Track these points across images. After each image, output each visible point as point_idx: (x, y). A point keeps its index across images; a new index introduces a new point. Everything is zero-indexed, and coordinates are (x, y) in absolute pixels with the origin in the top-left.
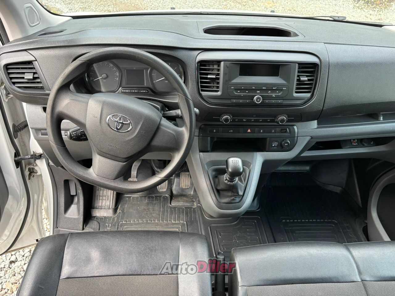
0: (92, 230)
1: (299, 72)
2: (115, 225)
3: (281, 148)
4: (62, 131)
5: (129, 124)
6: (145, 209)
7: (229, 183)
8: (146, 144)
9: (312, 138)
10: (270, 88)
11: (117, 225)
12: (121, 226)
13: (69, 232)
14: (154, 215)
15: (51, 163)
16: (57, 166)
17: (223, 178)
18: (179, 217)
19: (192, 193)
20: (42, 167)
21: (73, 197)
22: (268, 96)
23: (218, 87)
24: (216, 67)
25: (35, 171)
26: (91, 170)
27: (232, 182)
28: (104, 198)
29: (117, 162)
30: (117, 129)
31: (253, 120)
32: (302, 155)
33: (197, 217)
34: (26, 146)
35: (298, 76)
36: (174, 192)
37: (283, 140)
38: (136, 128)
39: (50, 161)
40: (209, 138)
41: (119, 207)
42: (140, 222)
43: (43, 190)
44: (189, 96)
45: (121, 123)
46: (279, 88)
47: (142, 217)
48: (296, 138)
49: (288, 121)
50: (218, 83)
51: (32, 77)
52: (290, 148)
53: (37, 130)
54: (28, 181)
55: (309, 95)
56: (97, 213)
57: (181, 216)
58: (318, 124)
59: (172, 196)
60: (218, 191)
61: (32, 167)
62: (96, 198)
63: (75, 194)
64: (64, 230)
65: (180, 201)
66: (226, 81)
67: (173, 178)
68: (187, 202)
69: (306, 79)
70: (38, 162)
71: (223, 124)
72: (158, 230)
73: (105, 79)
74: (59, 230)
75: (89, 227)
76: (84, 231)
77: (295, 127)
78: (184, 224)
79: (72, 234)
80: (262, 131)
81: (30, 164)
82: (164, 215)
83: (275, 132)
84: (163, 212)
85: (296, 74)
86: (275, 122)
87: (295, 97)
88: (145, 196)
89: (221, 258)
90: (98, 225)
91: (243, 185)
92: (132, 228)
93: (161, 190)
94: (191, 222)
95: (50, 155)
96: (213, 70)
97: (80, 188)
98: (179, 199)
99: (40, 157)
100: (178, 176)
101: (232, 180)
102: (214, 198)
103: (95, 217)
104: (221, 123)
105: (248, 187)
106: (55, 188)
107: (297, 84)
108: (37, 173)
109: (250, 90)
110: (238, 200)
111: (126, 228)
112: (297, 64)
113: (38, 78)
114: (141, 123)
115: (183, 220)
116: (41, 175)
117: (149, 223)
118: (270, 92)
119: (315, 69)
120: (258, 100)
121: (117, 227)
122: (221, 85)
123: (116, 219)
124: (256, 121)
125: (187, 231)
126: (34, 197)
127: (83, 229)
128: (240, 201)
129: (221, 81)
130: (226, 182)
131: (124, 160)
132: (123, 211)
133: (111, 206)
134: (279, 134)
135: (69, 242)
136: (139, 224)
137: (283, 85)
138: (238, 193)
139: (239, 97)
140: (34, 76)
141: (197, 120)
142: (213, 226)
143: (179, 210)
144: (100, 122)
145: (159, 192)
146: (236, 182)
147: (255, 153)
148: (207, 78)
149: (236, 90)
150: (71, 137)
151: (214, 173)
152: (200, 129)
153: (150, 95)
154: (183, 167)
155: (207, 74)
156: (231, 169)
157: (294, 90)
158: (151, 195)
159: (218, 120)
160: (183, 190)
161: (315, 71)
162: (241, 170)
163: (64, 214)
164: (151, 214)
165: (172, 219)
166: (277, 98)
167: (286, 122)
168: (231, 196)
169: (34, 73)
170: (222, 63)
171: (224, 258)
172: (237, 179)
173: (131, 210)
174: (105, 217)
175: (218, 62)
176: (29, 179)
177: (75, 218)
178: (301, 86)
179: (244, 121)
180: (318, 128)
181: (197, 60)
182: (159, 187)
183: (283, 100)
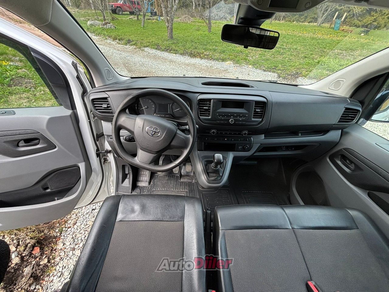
0: (136, 194)
1: (255, 106)
2: (149, 191)
3: (244, 150)
4: (121, 137)
5: (159, 132)
6: (166, 183)
7: (214, 168)
8: (168, 144)
9: (261, 144)
10: (239, 114)
11: (150, 191)
12: (152, 192)
13: (122, 194)
14: (171, 186)
15: (116, 156)
16: (119, 157)
17: (211, 166)
18: (185, 187)
19: (192, 174)
20: (111, 157)
21: (127, 175)
22: (237, 120)
23: (209, 114)
24: (208, 103)
25: (107, 160)
26: (136, 158)
27: (216, 168)
28: (144, 176)
29: (151, 154)
30: (152, 134)
31: (228, 133)
32: (254, 155)
33: (195, 188)
34: (102, 145)
35: (255, 109)
36: (182, 174)
37: (245, 145)
38: (162, 135)
39: (115, 154)
40: (203, 143)
41: (152, 181)
42: (163, 190)
43: (111, 170)
44: (193, 118)
45: (154, 131)
46: (244, 115)
47: (164, 187)
48: (252, 144)
49: (249, 134)
50: (209, 112)
51: (106, 106)
52: (248, 150)
53: (108, 136)
54: (103, 165)
55: (261, 120)
56: (140, 184)
57: (186, 187)
58: (265, 137)
59: (181, 176)
60: (208, 173)
61: (106, 157)
62: (139, 176)
63: (128, 173)
64: (121, 193)
65: (185, 179)
66: (214, 110)
67: (182, 166)
68: (189, 179)
69: (259, 110)
70: (109, 154)
71: (211, 135)
72: (173, 194)
73: (146, 108)
74: (119, 193)
75: (135, 192)
76: (132, 194)
77: (252, 138)
78: (187, 192)
79: (124, 195)
80: (233, 140)
81: (104, 156)
82: (176, 186)
83: (240, 141)
84: (176, 184)
85: (254, 107)
86: (241, 135)
87: (252, 120)
88: (166, 176)
89: (209, 212)
90: (140, 191)
91: (222, 170)
92: (158, 193)
93: (175, 172)
94: (191, 191)
95: (115, 151)
96: (206, 104)
97: (131, 170)
98: (185, 178)
99: (110, 152)
100: (185, 165)
101: (216, 167)
102: (206, 177)
103: (138, 186)
104: (210, 135)
105: (225, 171)
106: (117, 170)
107: (254, 113)
108: (108, 161)
109: (228, 116)
110: (219, 178)
111: (155, 193)
112: (254, 102)
113: (110, 107)
114: (166, 132)
115: (187, 189)
116: (110, 162)
117: (168, 191)
118: (238, 117)
119: (264, 105)
120: (232, 121)
121: (150, 192)
122: (211, 113)
123: (150, 187)
124: (230, 134)
125: (189, 196)
126: (106, 174)
127: (131, 193)
128: (220, 179)
129: (211, 111)
130: (213, 168)
131: (155, 153)
132: (154, 183)
133: (147, 181)
134: (242, 142)
135: (122, 200)
136: (162, 190)
137: (246, 114)
138: (219, 175)
139: (221, 120)
140: (108, 106)
141: (197, 133)
142: (204, 193)
143: (185, 184)
144: (142, 131)
145: (174, 173)
146: (218, 168)
147: (229, 152)
148: (203, 109)
149: (220, 116)
150: (126, 140)
151: (205, 163)
152: (198, 137)
153: (171, 118)
154: (187, 160)
155: (204, 107)
156: (216, 160)
157: (252, 117)
158: (170, 175)
159: (209, 133)
160: (187, 172)
161: (264, 106)
162: (222, 161)
163: (121, 183)
164: (169, 185)
165: (180, 188)
166: (242, 121)
167: (247, 135)
168: (215, 176)
169: (108, 104)
170: (212, 100)
171: (211, 212)
172: (219, 166)
173: (158, 183)
174: (144, 186)
175: (210, 100)
176: (104, 164)
177: (127, 187)
178: (256, 115)
179: (223, 134)
180: (264, 139)
181: (198, 99)
182: (174, 170)
183: (246, 122)
